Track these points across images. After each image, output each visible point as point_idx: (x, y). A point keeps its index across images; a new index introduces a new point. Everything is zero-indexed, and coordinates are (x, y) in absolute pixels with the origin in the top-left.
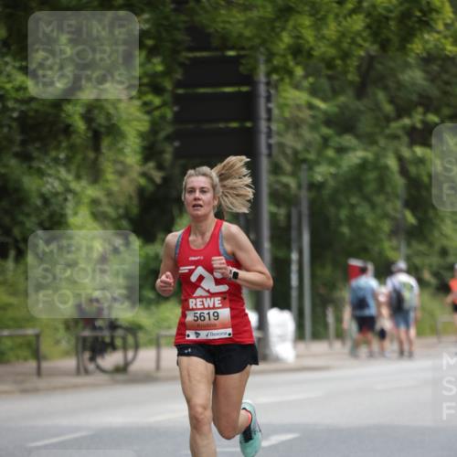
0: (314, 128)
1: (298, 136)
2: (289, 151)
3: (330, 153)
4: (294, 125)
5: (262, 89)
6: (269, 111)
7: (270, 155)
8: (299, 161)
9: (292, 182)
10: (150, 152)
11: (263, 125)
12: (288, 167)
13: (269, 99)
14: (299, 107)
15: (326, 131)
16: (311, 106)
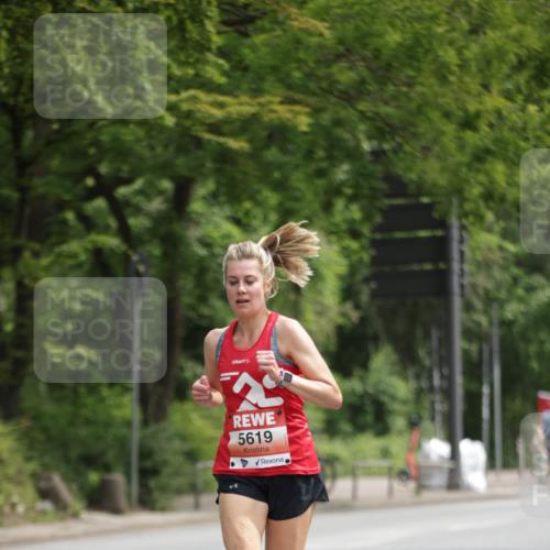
0: (504, 268)
1: (490, 276)
2: (481, 291)
3: (520, 292)
4: (485, 266)
5: (455, 233)
6: (462, 253)
7: (462, 295)
8: (489, 300)
9: (483, 320)
10: (348, 293)
11: (456, 266)
12: (478, 304)
13: (462, 241)
14: (490, 249)
15: (516, 271)
16: (501, 248)
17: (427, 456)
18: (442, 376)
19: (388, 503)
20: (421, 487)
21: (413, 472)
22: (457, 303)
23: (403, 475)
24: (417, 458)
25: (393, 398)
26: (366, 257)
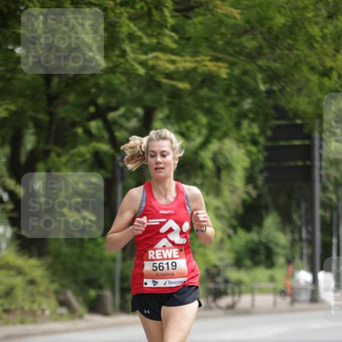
1: (338, 170)
2: (332, 179)
4: (335, 163)
5: (317, 143)
6: (321, 155)
7: (321, 181)
8: (338, 184)
9: (334, 197)
10: (250, 179)
11: (317, 163)
12: (331, 188)
13: (321, 147)
17: (298, 282)
18: (308, 232)
19: (273, 310)
20: (294, 301)
21: (289, 291)
22: (318, 186)
23: (283, 293)
24: (291, 283)
25: (277, 245)
26: (261, 157)
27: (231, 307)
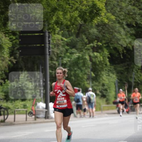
0: (63, 46)
1: (58, 49)
2: (56, 54)
3: (68, 54)
4: (57, 45)
5: (47, 34)
6: (49, 41)
7: (49, 55)
8: (58, 57)
9: (57, 63)
10: (12, 53)
11: (47, 45)
12: (55, 59)
15: (67, 47)
16: (62, 40)
19: (26, 123)
21: (34, 113)
22: (48, 57)
23: (31, 113)
26: (18, 42)
27: (3, 121)
